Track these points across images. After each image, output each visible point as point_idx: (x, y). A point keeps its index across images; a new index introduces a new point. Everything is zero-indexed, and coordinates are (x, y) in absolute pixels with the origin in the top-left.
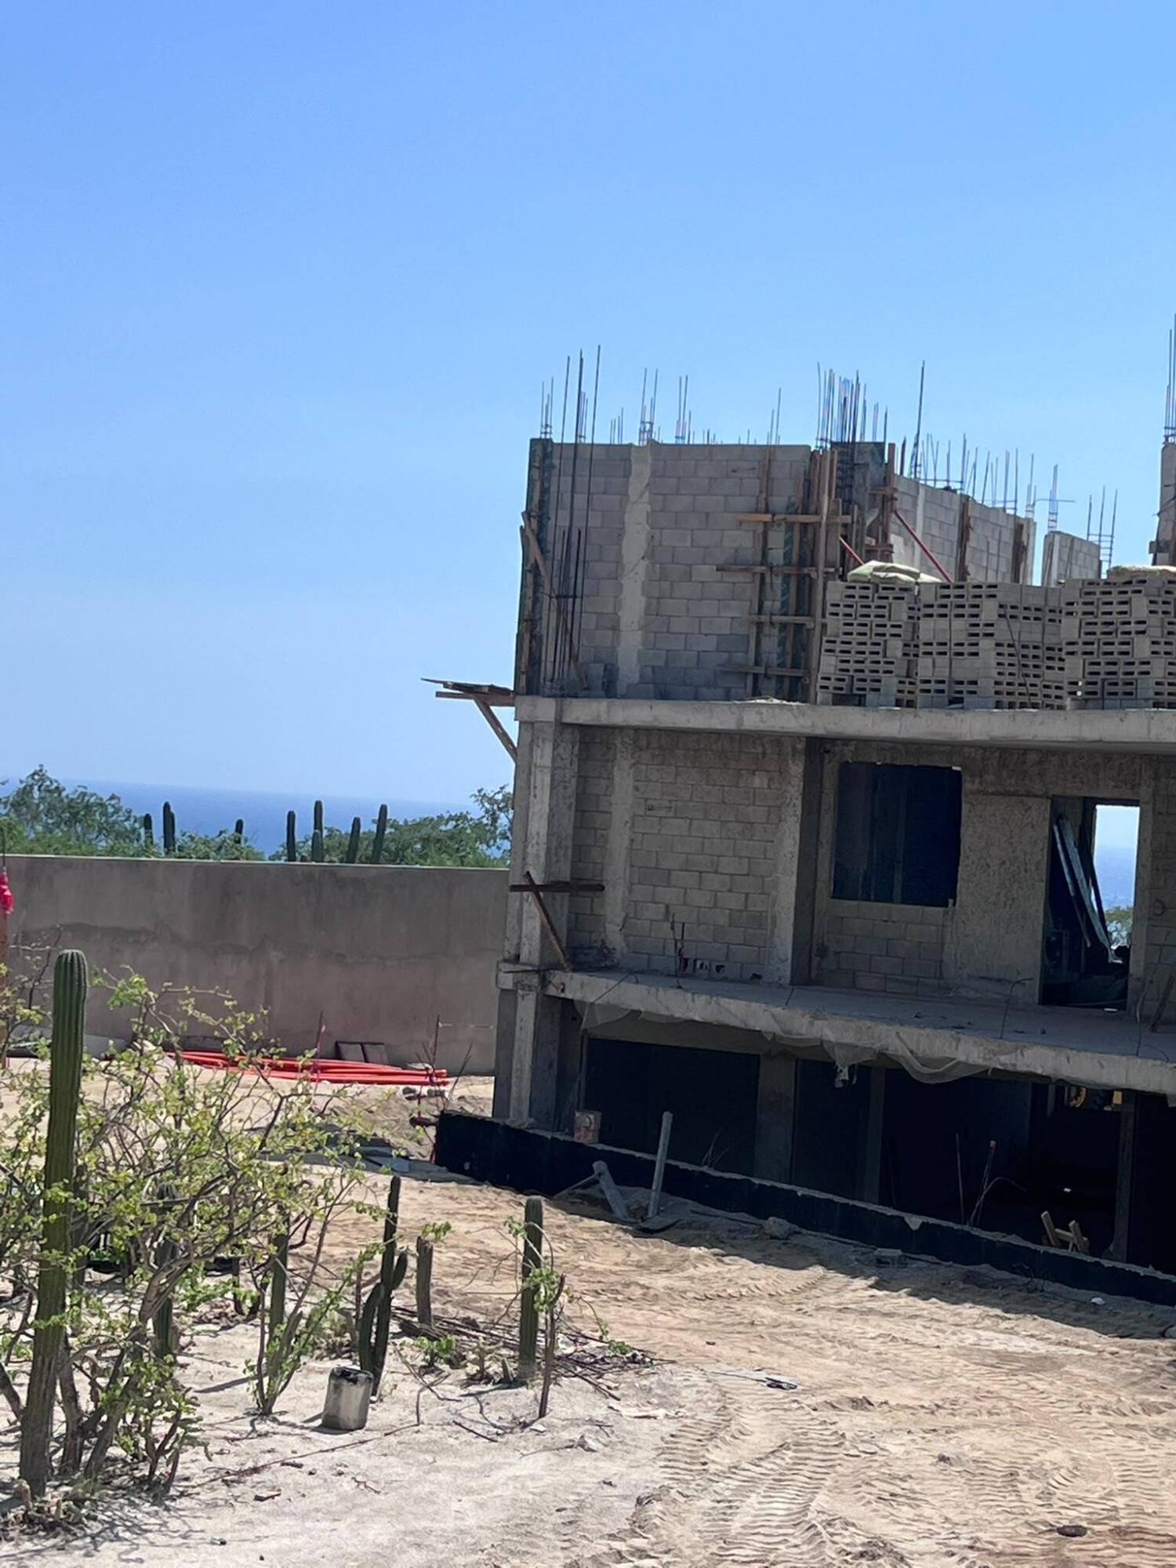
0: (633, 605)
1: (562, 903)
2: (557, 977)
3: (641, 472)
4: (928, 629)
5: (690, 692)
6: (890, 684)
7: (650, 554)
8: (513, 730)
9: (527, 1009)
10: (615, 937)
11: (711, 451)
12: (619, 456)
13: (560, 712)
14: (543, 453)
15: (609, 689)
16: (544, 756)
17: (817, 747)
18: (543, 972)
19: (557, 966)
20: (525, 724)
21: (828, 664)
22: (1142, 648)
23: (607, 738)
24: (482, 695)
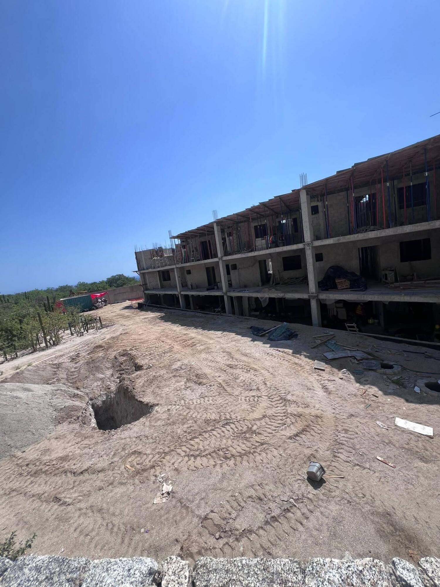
0: (144, 263)
1: (144, 286)
3: (142, 253)
5: (149, 268)
6: (160, 266)
7: (144, 259)
9: (143, 294)
10: (149, 288)
13: (141, 272)
14: (136, 253)
15: (144, 269)
16: (141, 275)
17: (159, 271)
18: (144, 291)
20: (139, 273)
21: (152, 266)
22: (167, 262)
23: (145, 273)
24: (136, 272)
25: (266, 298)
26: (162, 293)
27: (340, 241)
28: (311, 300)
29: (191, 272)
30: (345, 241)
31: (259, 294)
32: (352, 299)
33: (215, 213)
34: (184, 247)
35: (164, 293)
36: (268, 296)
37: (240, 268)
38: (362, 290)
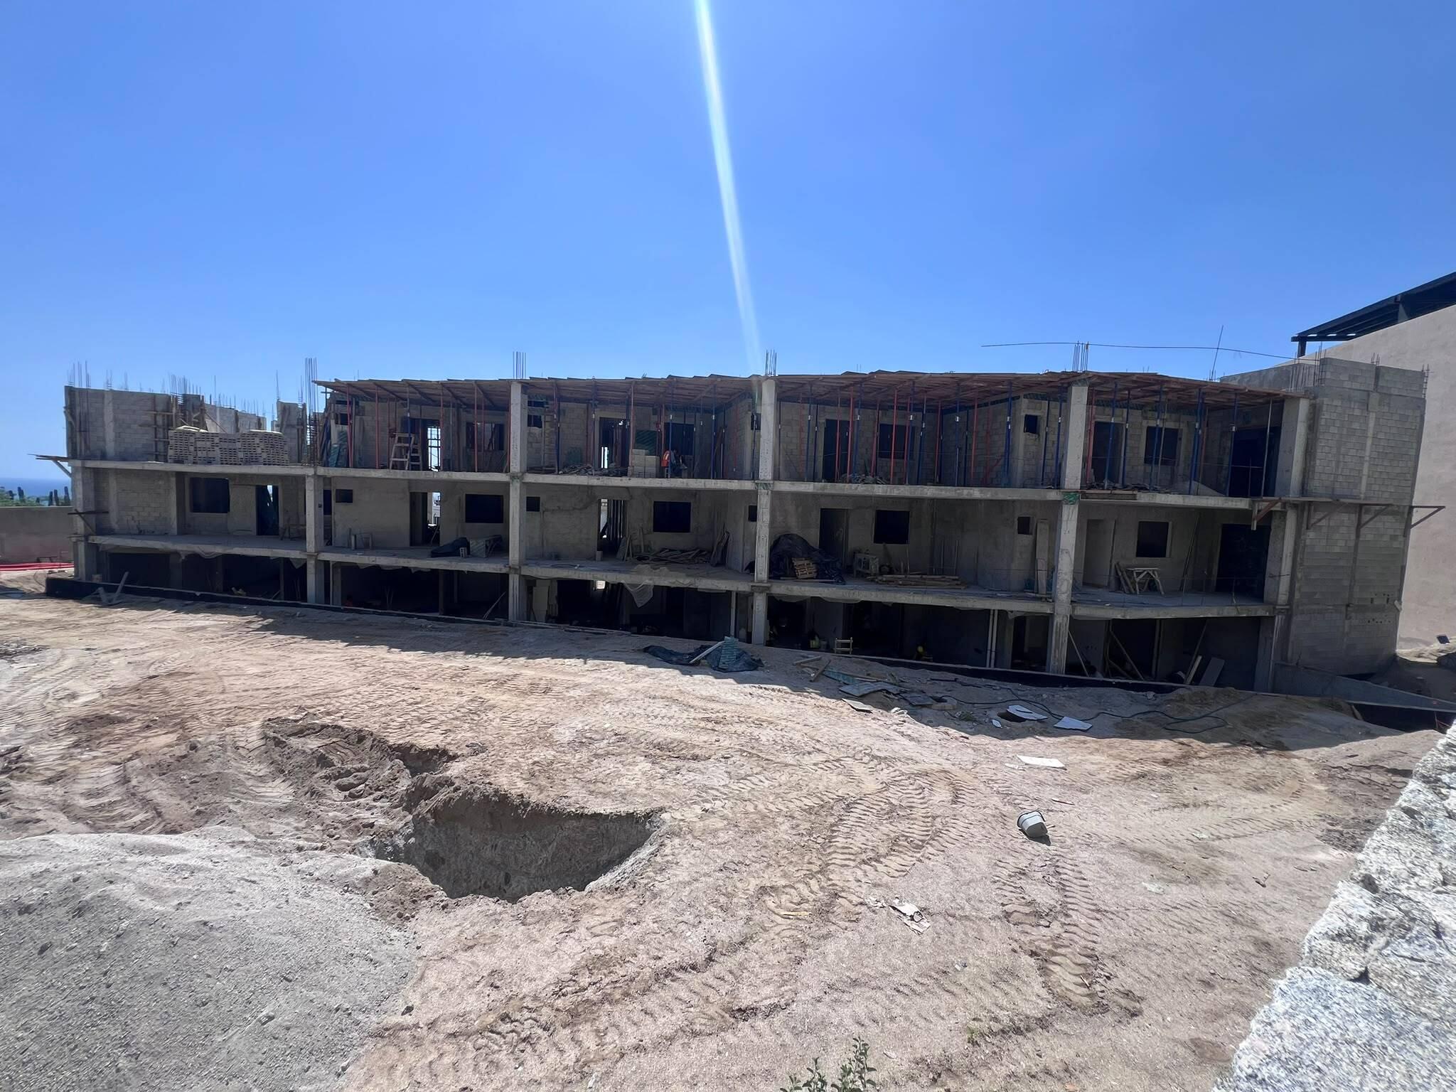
0: (110, 434)
1: (92, 519)
2: (91, 538)
3: (108, 399)
4: (199, 444)
5: (134, 458)
6: (191, 458)
7: (115, 420)
8: (69, 469)
9: (82, 547)
10: (115, 526)
11: (133, 394)
12: (100, 394)
13: (83, 464)
14: (70, 391)
15: (104, 457)
16: (79, 476)
17: (180, 475)
18: (86, 537)
19: (90, 535)
20: (73, 468)
21: (171, 452)
22: (259, 450)
23: (105, 471)
24: (56, 459)
25: (646, 586)
26: (184, 547)
27: (827, 491)
28: (756, 594)
29: (355, 497)
30: (833, 492)
31: (627, 576)
32: (834, 596)
33: (519, 359)
34: (343, 419)
35: (219, 550)
36: (651, 582)
37: (547, 510)
38: (837, 583)
